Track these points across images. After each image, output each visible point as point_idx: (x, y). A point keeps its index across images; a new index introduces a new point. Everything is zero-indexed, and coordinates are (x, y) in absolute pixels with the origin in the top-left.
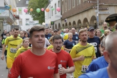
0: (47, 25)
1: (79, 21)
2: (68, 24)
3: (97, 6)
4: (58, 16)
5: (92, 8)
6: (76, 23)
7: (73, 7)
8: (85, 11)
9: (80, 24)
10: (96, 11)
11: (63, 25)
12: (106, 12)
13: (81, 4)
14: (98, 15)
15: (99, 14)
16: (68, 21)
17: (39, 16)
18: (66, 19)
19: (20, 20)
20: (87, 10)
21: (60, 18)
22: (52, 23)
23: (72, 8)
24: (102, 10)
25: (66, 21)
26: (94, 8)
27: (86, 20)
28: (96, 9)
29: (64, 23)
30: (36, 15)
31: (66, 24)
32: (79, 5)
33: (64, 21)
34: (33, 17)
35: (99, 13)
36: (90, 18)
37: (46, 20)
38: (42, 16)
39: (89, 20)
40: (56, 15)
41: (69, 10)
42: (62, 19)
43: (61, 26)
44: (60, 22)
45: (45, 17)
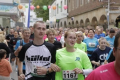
0: (51, 22)
1: (88, 20)
2: (75, 22)
3: (108, 5)
4: (64, 14)
5: (102, 7)
6: (84, 21)
7: (81, 6)
8: (94, 10)
9: (88, 23)
10: (106, 10)
11: (69, 23)
12: (117, 11)
13: (90, 3)
14: (108, 14)
15: (110, 14)
16: (75, 19)
17: (43, 13)
18: (73, 18)
19: (24, 17)
20: (97, 9)
21: (66, 16)
22: (58, 21)
23: (79, 6)
24: (113, 9)
25: (72, 19)
26: (105, 7)
27: (95, 19)
28: (107, 8)
29: (70, 21)
30: (40, 12)
31: (73, 23)
32: (88, 4)
33: (70, 19)
34: (37, 14)
35: (109, 12)
36: (100, 17)
37: (50, 17)
38: (46, 13)
39: (98, 19)
40: (62, 12)
41: (76, 8)
42: (68, 17)
43: (67, 24)
44: (66, 20)
45: (50, 15)
